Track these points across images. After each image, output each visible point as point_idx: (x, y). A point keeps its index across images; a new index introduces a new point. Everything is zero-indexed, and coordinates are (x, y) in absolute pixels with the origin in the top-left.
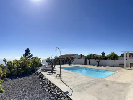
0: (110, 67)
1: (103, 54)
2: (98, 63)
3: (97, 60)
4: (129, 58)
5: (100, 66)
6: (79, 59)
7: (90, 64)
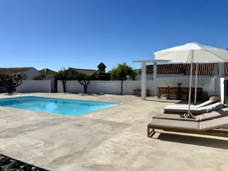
0: (111, 95)
1: (102, 67)
2: (86, 88)
3: (83, 81)
4: (157, 77)
5: (90, 93)
6: (37, 79)
7: (65, 91)
